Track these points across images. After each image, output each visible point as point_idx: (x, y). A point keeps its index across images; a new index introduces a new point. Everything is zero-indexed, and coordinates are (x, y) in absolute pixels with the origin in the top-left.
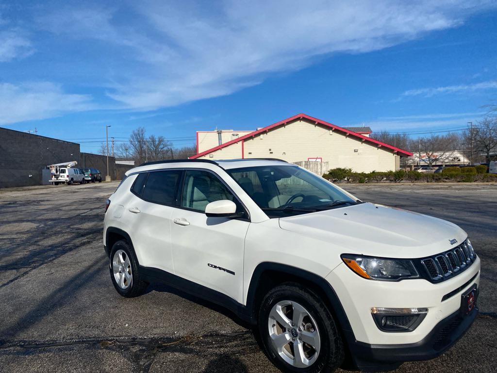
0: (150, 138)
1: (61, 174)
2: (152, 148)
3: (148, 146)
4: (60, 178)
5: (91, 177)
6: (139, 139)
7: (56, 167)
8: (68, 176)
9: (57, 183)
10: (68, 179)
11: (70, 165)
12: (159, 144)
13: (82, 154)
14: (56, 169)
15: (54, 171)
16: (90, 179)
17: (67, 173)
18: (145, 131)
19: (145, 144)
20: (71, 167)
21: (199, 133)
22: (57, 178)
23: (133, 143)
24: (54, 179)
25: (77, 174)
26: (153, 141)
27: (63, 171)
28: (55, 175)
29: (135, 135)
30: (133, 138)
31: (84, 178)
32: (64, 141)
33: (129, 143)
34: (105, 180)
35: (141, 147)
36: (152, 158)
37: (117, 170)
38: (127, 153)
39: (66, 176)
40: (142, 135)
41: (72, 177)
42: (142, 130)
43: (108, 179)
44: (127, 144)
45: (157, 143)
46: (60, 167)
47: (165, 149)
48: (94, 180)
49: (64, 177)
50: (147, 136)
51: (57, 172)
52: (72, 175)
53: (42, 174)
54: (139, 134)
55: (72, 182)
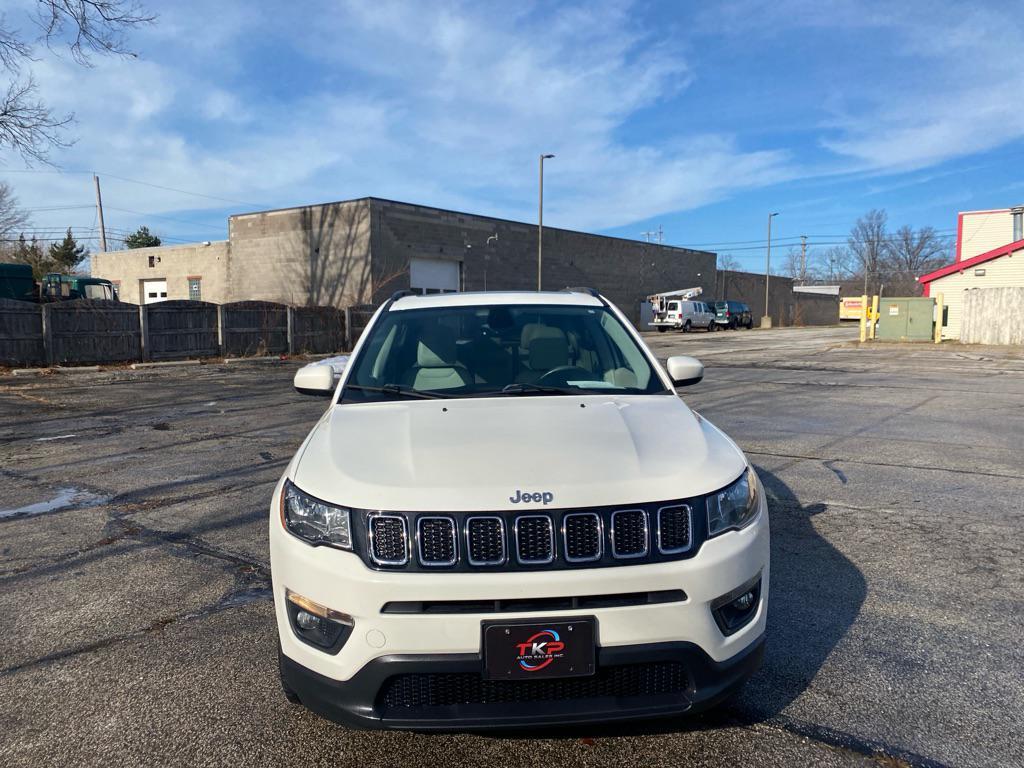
0: (899, 233)
1: (670, 312)
2: (903, 255)
3: (892, 252)
4: (667, 319)
5: (728, 319)
6: (871, 234)
7: (662, 298)
8: (680, 316)
9: (663, 329)
10: (680, 321)
11: (687, 296)
12: (921, 246)
13: (720, 273)
14: (662, 303)
15: (657, 306)
16: (726, 322)
17: (679, 311)
18: (887, 219)
19: (885, 246)
20: (691, 299)
21: (965, 217)
22: (662, 319)
23: (857, 245)
24: (657, 321)
25: (700, 311)
26: (906, 240)
27: (674, 307)
28: (659, 314)
29: (863, 228)
30: (857, 237)
31: (712, 321)
32: (685, 250)
33: (847, 246)
34: (758, 325)
35: (874, 255)
36: (901, 278)
37: (797, 305)
38: (843, 269)
39: (677, 316)
40: (879, 227)
41: (689, 317)
42: (879, 217)
43: (766, 322)
44: (843, 249)
45: (915, 243)
46: (668, 298)
47: (937, 256)
48: (734, 324)
49: (674, 318)
50: (891, 228)
51: (662, 308)
52: (689, 314)
53: (639, 312)
54: (871, 226)
55: (688, 327)
